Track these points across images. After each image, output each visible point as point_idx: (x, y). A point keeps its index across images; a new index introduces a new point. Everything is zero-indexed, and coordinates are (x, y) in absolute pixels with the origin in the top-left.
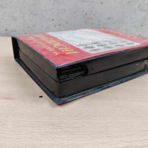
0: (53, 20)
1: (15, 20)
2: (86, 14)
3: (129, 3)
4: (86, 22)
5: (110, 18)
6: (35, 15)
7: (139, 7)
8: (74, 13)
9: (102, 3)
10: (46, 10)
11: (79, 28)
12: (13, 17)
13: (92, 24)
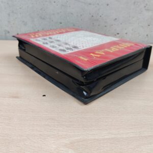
0: (61, 23)
1: (25, 24)
2: (92, 16)
3: (134, 3)
4: (93, 24)
5: (116, 19)
6: (44, 19)
7: (145, 7)
8: (81, 15)
9: (108, 5)
10: (54, 14)
11: (86, 30)
12: (23, 22)
13: (99, 25)
